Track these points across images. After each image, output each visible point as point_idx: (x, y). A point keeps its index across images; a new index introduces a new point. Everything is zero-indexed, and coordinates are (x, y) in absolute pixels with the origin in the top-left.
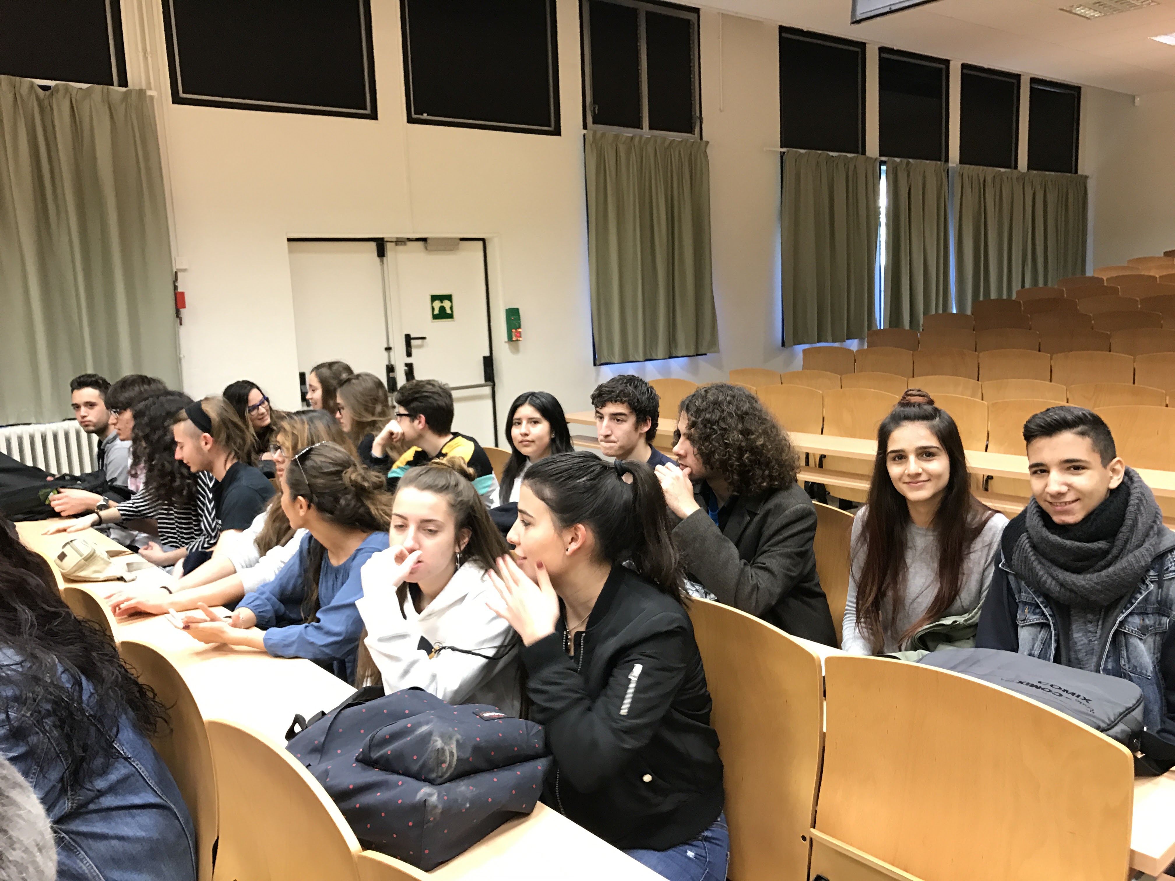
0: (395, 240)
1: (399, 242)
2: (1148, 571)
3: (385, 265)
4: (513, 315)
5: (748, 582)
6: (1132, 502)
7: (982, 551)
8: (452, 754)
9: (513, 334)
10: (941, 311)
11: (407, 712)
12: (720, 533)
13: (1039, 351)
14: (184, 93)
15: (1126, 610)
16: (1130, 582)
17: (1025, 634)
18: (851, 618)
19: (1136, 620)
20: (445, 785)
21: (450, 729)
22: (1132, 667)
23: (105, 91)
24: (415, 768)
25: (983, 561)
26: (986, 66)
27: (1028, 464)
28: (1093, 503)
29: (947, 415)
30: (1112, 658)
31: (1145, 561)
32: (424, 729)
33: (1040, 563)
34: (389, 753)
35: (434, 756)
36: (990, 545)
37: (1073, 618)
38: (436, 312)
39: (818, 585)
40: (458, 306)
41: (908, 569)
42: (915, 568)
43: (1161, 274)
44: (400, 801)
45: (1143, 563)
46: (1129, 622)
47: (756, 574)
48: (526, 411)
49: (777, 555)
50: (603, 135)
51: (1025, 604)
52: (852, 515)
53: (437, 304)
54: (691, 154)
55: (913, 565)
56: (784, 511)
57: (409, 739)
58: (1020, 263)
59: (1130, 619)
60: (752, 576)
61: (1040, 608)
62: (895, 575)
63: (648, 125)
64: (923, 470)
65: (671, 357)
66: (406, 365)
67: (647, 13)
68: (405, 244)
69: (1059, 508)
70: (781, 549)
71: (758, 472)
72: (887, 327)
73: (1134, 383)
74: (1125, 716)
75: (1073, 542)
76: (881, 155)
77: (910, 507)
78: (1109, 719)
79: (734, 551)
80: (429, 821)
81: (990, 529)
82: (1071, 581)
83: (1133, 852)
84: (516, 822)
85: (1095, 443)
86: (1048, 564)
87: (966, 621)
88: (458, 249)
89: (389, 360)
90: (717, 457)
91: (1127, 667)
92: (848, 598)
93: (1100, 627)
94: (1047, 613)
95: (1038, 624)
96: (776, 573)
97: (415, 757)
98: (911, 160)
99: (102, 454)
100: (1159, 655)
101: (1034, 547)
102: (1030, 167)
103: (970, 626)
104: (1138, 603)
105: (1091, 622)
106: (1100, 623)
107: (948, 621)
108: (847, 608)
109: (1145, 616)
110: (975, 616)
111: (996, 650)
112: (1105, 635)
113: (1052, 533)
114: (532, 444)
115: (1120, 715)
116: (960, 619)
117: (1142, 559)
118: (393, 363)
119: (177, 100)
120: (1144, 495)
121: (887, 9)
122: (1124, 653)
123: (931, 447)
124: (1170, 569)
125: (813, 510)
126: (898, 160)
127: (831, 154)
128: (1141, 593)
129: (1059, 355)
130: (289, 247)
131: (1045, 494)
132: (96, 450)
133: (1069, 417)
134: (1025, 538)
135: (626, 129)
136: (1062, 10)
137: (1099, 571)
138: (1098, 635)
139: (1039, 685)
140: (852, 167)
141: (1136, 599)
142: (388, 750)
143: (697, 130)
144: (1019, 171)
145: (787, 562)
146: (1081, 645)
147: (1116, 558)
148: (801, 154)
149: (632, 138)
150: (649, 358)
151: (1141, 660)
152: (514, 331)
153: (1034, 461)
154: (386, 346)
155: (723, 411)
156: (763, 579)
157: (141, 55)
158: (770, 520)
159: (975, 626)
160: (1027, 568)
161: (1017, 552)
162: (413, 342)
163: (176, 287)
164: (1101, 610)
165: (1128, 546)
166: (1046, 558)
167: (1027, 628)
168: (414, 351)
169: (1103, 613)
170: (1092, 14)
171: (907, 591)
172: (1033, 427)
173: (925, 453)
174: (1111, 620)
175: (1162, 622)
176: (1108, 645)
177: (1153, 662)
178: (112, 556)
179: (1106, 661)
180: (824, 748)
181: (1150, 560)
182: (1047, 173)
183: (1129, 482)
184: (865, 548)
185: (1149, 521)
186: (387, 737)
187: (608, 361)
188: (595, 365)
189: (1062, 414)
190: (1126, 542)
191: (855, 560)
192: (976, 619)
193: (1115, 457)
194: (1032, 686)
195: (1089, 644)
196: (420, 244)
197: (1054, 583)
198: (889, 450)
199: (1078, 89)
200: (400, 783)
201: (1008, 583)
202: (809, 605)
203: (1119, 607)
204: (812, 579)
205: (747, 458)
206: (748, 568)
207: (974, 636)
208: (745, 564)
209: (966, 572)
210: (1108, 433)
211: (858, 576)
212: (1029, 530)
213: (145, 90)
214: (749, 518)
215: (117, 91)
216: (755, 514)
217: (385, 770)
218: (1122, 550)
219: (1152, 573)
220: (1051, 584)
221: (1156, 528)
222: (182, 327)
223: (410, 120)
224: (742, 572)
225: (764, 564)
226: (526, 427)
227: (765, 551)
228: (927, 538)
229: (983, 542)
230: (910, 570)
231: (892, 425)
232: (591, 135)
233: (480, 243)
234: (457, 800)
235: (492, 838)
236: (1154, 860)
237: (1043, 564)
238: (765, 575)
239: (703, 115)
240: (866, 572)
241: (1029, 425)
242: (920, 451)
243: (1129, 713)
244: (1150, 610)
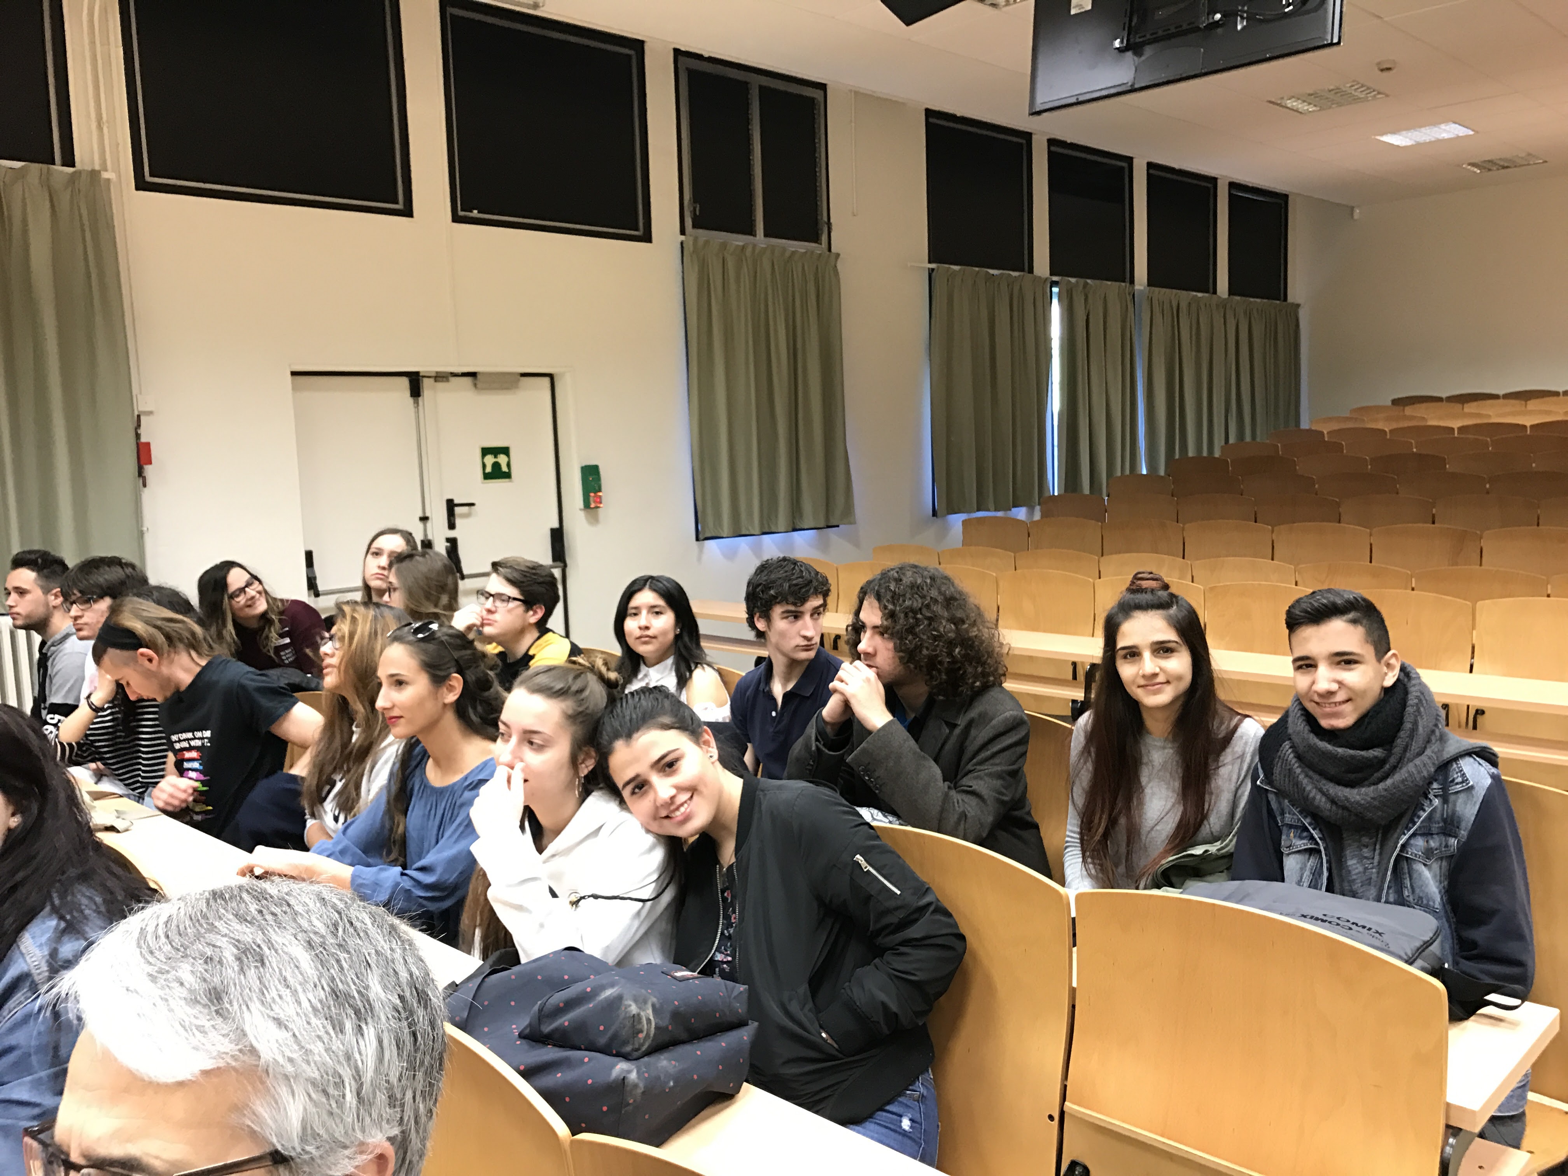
0: (434, 374)
1: (440, 377)
2: (1430, 783)
3: (421, 408)
4: (591, 474)
5: (954, 810)
6: (1410, 702)
7: (1233, 764)
8: (649, 1021)
9: (591, 499)
10: (1127, 472)
11: (566, 977)
12: (918, 750)
13: (1256, 522)
14: (151, 175)
15: (1409, 830)
16: (1411, 796)
17: (1291, 864)
18: (1074, 853)
19: (1420, 842)
20: (642, 1060)
21: (643, 991)
22: (1416, 897)
23: (45, 171)
24: (602, 1041)
25: (1235, 777)
26: (1177, 166)
27: (1291, 659)
28: (1366, 703)
29: (1186, 601)
30: (1393, 888)
31: (1428, 771)
32: (608, 993)
33: (1307, 776)
34: (566, 1024)
35: (628, 1024)
36: (1242, 757)
37: (1346, 842)
38: (489, 469)
39: (1029, 813)
40: (518, 463)
41: (1143, 790)
42: (1152, 788)
43: (1391, 428)
44: (590, 1082)
45: (1425, 774)
46: (1412, 845)
47: (963, 800)
48: (646, 598)
49: (986, 775)
50: (707, 242)
51: (1291, 826)
52: (1069, 726)
53: (490, 460)
54: (817, 268)
55: (1150, 785)
56: (992, 719)
57: (591, 1005)
58: (1223, 412)
59: (1412, 841)
60: (958, 803)
61: (1308, 830)
62: (1129, 800)
63: (762, 231)
64: (1161, 669)
65: (795, 530)
66: (448, 540)
67: (761, 88)
68: (448, 381)
69: (1328, 710)
70: (989, 768)
71: (970, 670)
72: (1063, 492)
73: (1371, 562)
74: (1423, 951)
75: (1344, 749)
76: (1051, 275)
77: (1145, 715)
78: (1406, 954)
79: (937, 771)
80: (628, 1104)
81: (1241, 737)
82: (1345, 796)
83: (1448, 1105)
84: (719, 1106)
85: (1369, 633)
86: (1316, 777)
87: (1218, 850)
88: (517, 387)
89: (426, 535)
90: (925, 652)
91: (1411, 899)
92: (1069, 827)
93: (1377, 852)
94: (1316, 836)
95: (1306, 850)
96: (986, 797)
97: (602, 1028)
98: (1089, 281)
99: (43, 664)
100: (1446, 883)
101: (1299, 757)
102: (1231, 292)
103: (1223, 857)
104: (1422, 822)
105: (1367, 847)
106: (1378, 847)
107: (1198, 851)
108: (1068, 839)
109: (1429, 837)
110: (1230, 844)
111: (1265, 882)
112: (1385, 861)
113: (1321, 740)
114: (654, 640)
115: (1418, 949)
116: (1213, 848)
117: (1423, 769)
118: (430, 537)
119: (141, 185)
120: (1423, 694)
121: (1073, 100)
122: (1407, 882)
123: (1169, 642)
124: (1456, 781)
125: (1026, 718)
126: (1073, 280)
127: (992, 271)
128: (1424, 811)
129: (1282, 527)
130: (292, 381)
131: (1311, 693)
132: (37, 655)
133: (1339, 601)
134: (1288, 747)
135: (734, 236)
136: (1271, 102)
137: (1376, 783)
138: (1376, 863)
139: (1325, 918)
140: (1016, 289)
141: (1419, 817)
142: (564, 1021)
143: (824, 238)
144: (1219, 297)
145: (998, 783)
146: (1356, 874)
147: (1394, 769)
148: (955, 271)
149: (743, 248)
150: (767, 530)
151: (1426, 890)
152: (592, 494)
153: (1298, 654)
154: (421, 514)
155: (923, 597)
156: (970, 806)
157: (94, 125)
158: (973, 732)
159: (1230, 856)
160: (1291, 783)
161: (1280, 764)
162: (457, 510)
163: (138, 436)
164: (1377, 832)
165: (1408, 755)
166: (1314, 771)
167: (1293, 856)
168: (458, 522)
169: (1380, 836)
170: (1306, 108)
171: (1144, 816)
172: (1298, 613)
173: (1162, 649)
174: (1391, 843)
175: (1449, 844)
176: (1389, 873)
177: (1440, 892)
178: (96, 799)
179: (1387, 892)
180: (1074, 1006)
181: (1433, 770)
182: (1252, 299)
183: (1406, 680)
184: (1090, 766)
185: (1431, 725)
186: (562, 1005)
187: (714, 535)
188: (697, 539)
189: (1332, 598)
190: (1406, 749)
191: (1077, 782)
192: (1231, 848)
193: (1389, 650)
194: (1317, 919)
195: (1364, 872)
196: (468, 380)
197: (1324, 799)
198: (1119, 646)
199: (1285, 197)
200: (586, 1060)
201: (1268, 803)
202: (1019, 838)
203: (1400, 827)
204: (1023, 807)
205: (959, 653)
206: (953, 793)
207: (1227, 869)
208: (949, 788)
209: (1214, 791)
210: (1382, 621)
211: (1080, 800)
212: (1293, 737)
213: (99, 172)
214: (947, 731)
215: (62, 172)
216: (955, 726)
217: (560, 1046)
218: (1400, 758)
219: (1435, 785)
220: (1320, 801)
221: (1437, 733)
222: (145, 489)
223: (456, 219)
224: (946, 797)
225: (971, 787)
226: (646, 619)
227: (970, 771)
228: (1166, 751)
229: (1233, 753)
230: (1146, 791)
231: (1120, 615)
232: (691, 243)
233: (546, 381)
234: (660, 1078)
235: (694, 1126)
236: (1473, 1112)
237: (1311, 778)
238: (973, 801)
239: (832, 221)
240: (1092, 794)
241: (1293, 610)
242: (1158, 646)
243: (1427, 947)
244: (1434, 831)
